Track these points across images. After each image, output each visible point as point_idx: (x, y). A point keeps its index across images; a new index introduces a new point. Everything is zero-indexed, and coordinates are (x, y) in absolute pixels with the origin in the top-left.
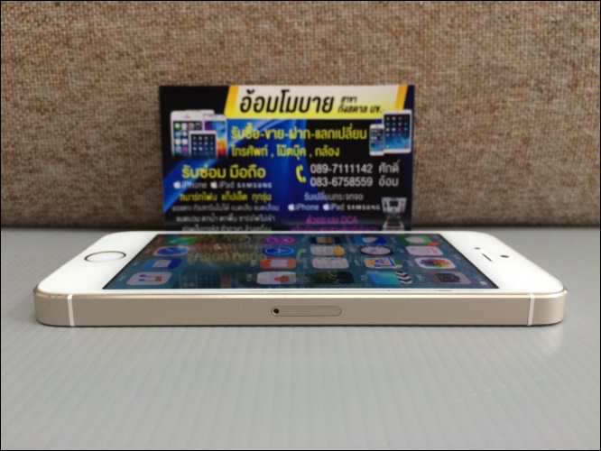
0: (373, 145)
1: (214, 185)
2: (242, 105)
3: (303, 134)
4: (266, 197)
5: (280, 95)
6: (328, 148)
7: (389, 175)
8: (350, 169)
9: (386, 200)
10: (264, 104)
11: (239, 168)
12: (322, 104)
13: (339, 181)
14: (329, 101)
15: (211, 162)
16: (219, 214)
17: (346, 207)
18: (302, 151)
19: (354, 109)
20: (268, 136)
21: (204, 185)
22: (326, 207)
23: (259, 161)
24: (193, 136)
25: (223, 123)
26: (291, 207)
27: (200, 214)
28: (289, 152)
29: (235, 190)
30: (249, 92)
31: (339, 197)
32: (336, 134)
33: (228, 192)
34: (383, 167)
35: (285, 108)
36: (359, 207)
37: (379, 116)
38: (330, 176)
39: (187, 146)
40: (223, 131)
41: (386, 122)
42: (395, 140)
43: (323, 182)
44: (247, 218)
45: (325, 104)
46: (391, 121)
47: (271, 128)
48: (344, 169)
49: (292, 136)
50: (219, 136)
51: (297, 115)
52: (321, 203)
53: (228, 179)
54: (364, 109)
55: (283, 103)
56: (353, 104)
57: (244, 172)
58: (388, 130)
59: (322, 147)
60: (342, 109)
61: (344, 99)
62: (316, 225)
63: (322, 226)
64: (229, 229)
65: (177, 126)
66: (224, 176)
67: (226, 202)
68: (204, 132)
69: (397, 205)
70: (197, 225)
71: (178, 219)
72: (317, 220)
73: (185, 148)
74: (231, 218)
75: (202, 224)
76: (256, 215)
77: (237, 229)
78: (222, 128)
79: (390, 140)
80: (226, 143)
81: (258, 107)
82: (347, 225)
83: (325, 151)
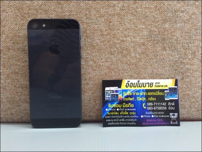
0: (166, 97)
1: (118, 110)
2: (126, 85)
3: (144, 94)
4: (134, 113)
5: (137, 82)
7: (172, 106)
8: (159, 104)
9: (171, 114)
10: (133, 85)
12: (150, 85)
13: (156, 108)
14: (152, 84)
16: (119, 119)
17: (159, 116)
18: (145, 99)
19: (160, 86)
20: (134, 95)
22: (152, 116)
23: (132, 102)
24: (111, 94)
25: (121, 90)
26: (142, 116)
27: (114, 119)
28: (140, 99)
29: (124, 111)
30: (128, 81)
31: (156, 113)
32: (154, 94)
33: (122, 112)
34: (169, 104)
35: (139, 86)
36: (163, 116)
37: (167, 88)
38: (153, 106)
40: (121, 93)
41: (169, 90)
42: (173, 95)
43: (151, 108)
44: (128, 120)
46: (171, 90)
47: (135, 92)
48: (157, 104)
49: (141, 94)
50: (120, 95)
51: (142, 88)
54: (163, 86)
57: (127, 105)
58: (170, 92)
60: (156, 86)
61: (156, 83)
62: (149, 122)
63: (151, 122)
64: (122, 124)
65: (107, 92)
66: (121, 107)
67: (121, 115)
68: (115, 93)
69: (175, 116)
70: (112, 122)
71: (107, 120)
72: (150, 121)
73: (109, 98)
74: (123, 120)
75: (114, 122)
76: (131, 119)
77: (125, 124)
78: (120, 92)
79: (171, 95)
80: (122, 97)
81: (131, 86)
82: (159, 122)
83: (151, 99)
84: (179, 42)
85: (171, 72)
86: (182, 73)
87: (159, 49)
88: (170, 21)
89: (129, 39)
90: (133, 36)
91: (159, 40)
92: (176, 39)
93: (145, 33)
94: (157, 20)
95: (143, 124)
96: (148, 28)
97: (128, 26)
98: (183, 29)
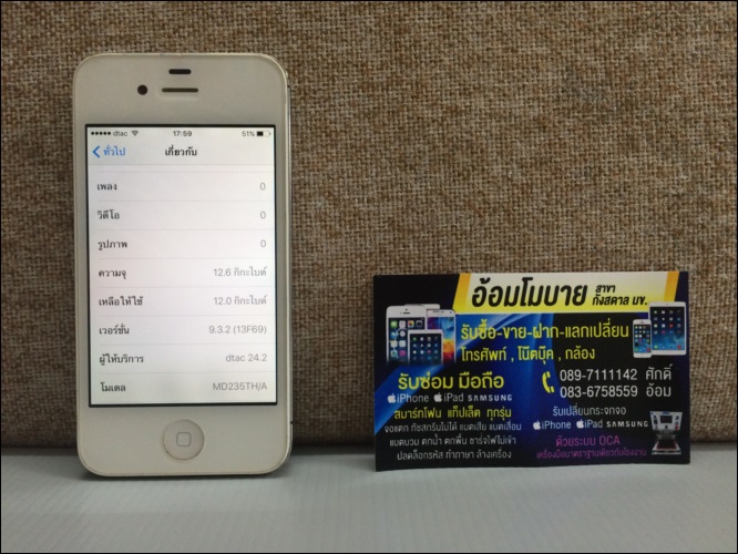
0: (637, 345)
1: (438, 398)
2: (475, 297)
3: (550, 332)
4: (504, 413)
5: (521, 285)
6: (581, 349)
7: (659, 383)
8: (609, 375)
9: (656, 415)
10: (501, 296)
11: (471, 376)
12: (573, 294)
13: (595, 390)
14: (581, 291)
15: (434, 368)
16: (443, 435)
17: (605, 424)
18: (550, 354)
19: (613, 301)
20: (507, 336)
21: (426, 398)
22: (580, 425)
23: (495, 368)
24: (412, 336)
25: (451, 319)
26: (537, 426)
27: (420, 436)
28: (533, 355)
29: (464, 404)
30: (483, 281)
31: (596, 411)
32: (591, 332)
33: (455, 407)
34: (651, 373)
35: (527, 301)
36: (621, 424)
37: (644, 309)
38: (584, 384)
39: (406, 348)
40: (451, 329)
41: (653, 316)
42: (666, 339)
43: (575, 392)
44: (480, 441)
45: (577, 294)
46: (660, 316)
47: (511, 326)
48: (601, 375)
49: (537, 335)
50: (446, 337)
51: (542, 309)
52: (574, 419)
53: (456, 390)
54: (625, 301)
55: (525, 295)
56: (611, 294)
57: (476, 380)
58: (656, 326)
59: (573, 349)
60: (597, 301)
61: (599, 288)
62: (568, 449)
63: (575, 448)
64: (456, 455)
65: (394, 324)
66: (451, 386)
67: (453, 420)
68: (426, 331)
69: (670, 422)
70: (415, 451)
71: (392, 443)
72: (570, 442)
73: (403, 352)
74: (458, 441)
75: (421, 449)
76: (492, 437)
77: (467, 455)
78: (449, 326)
79: (659, 339)
80: (454, 345)
81: (495, 300)
82: (607, 447)
83: (578, 353)
84: (692, 114)
85: (657, 242)
86: (703, 246)
87: (607, 145)
88: (657, 27)
89: (479, 102)
90: (500, 89)
91: (609, 107)
92: (680, 103)
93: (551, 77)
94: (602, 20)
95: (539, 455)
96: (564, 55)
97: (479, 49)
98: (712, 62)
